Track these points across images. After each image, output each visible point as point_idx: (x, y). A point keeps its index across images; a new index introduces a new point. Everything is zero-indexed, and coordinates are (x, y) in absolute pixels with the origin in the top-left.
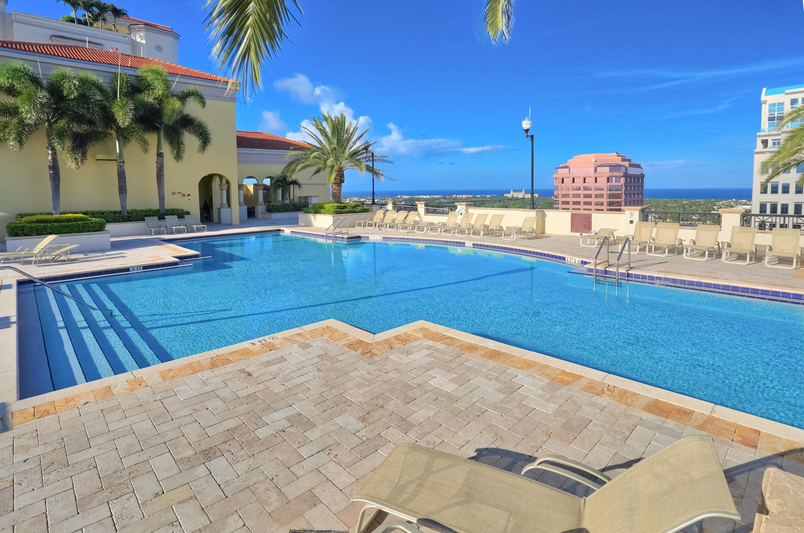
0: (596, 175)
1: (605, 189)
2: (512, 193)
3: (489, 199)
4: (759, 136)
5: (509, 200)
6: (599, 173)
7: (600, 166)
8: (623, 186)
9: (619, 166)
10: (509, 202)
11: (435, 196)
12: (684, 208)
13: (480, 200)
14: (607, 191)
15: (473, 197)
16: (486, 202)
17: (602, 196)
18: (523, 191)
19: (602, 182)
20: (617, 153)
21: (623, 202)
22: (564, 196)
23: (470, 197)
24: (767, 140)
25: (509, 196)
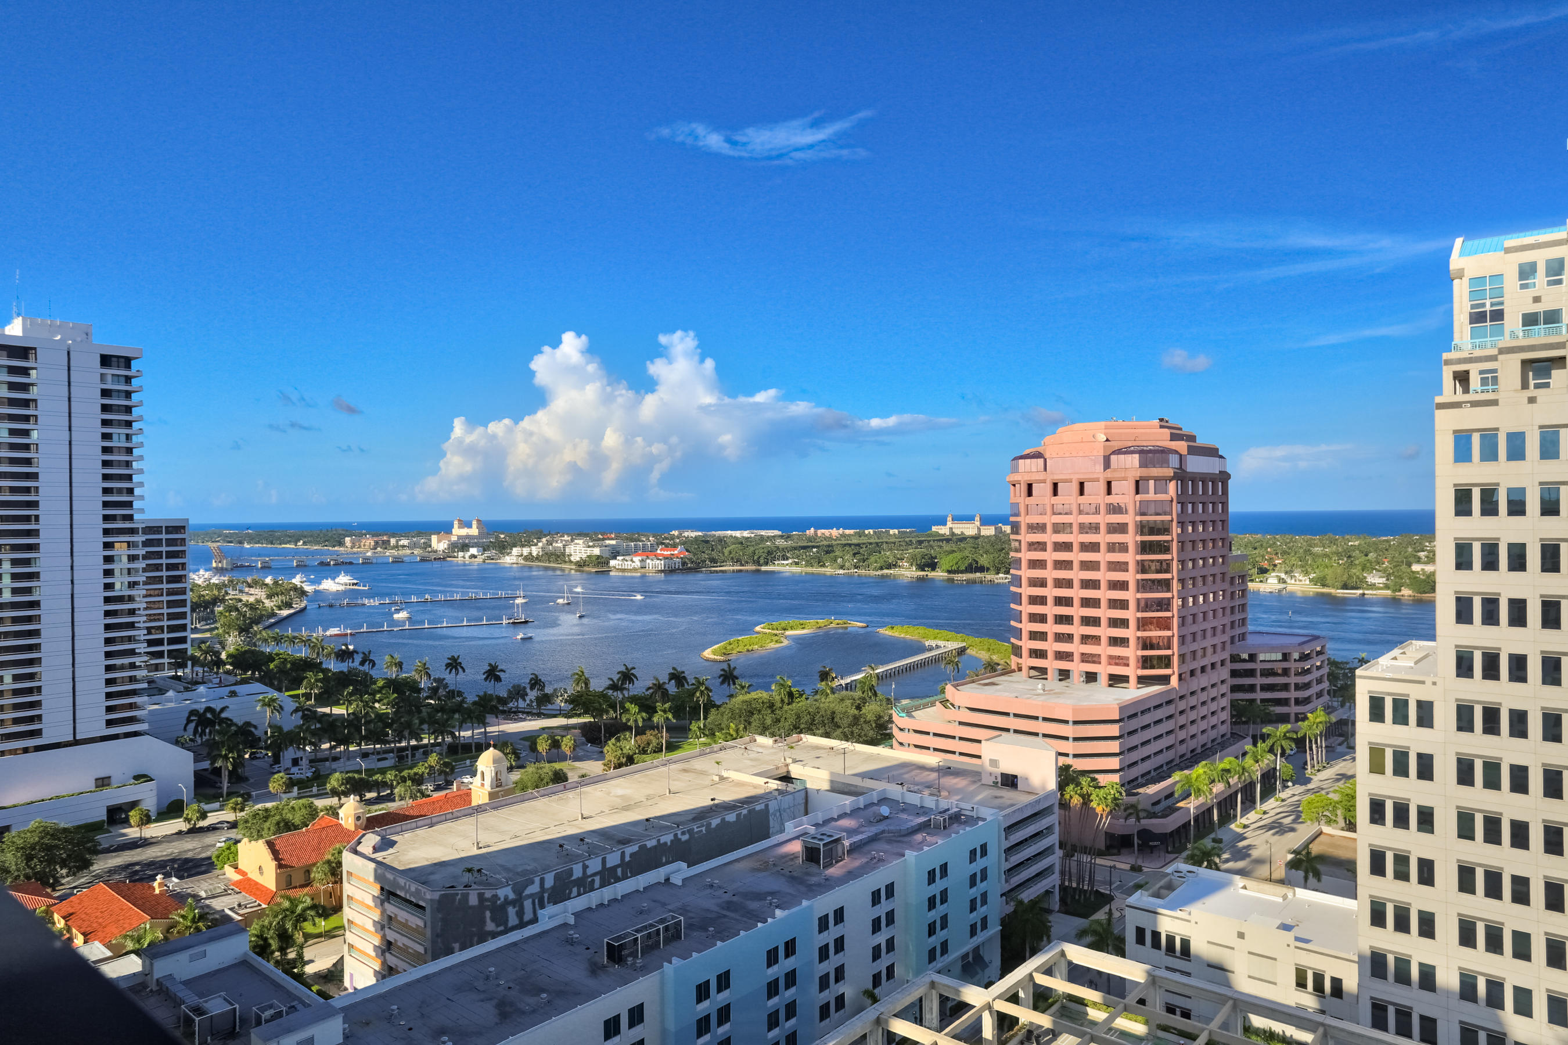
0: (1109, 474)
1: (1131, 510)
2: (949, 524)
3: (893, 540)
4: (1448, 362)
5: (942, 540)
6: (1115, 470)
7: (1118, 452)
8: (1174, 503)
9: (1165, 452)
10: (941, 547)
11: (763, 533)
12: (1350, 557)
13: (872, 541)
14: (1136, 514)
15: (856, 533)
16: (885, 546)
17: (1122, 528)
18: (977, 518)
19: (1124, 494)
20: (1161, 420)
21: (1175, 543)
22: (1034, 528)
23: (849, 535)
24: (1467, 372)
25: (944, 530)
